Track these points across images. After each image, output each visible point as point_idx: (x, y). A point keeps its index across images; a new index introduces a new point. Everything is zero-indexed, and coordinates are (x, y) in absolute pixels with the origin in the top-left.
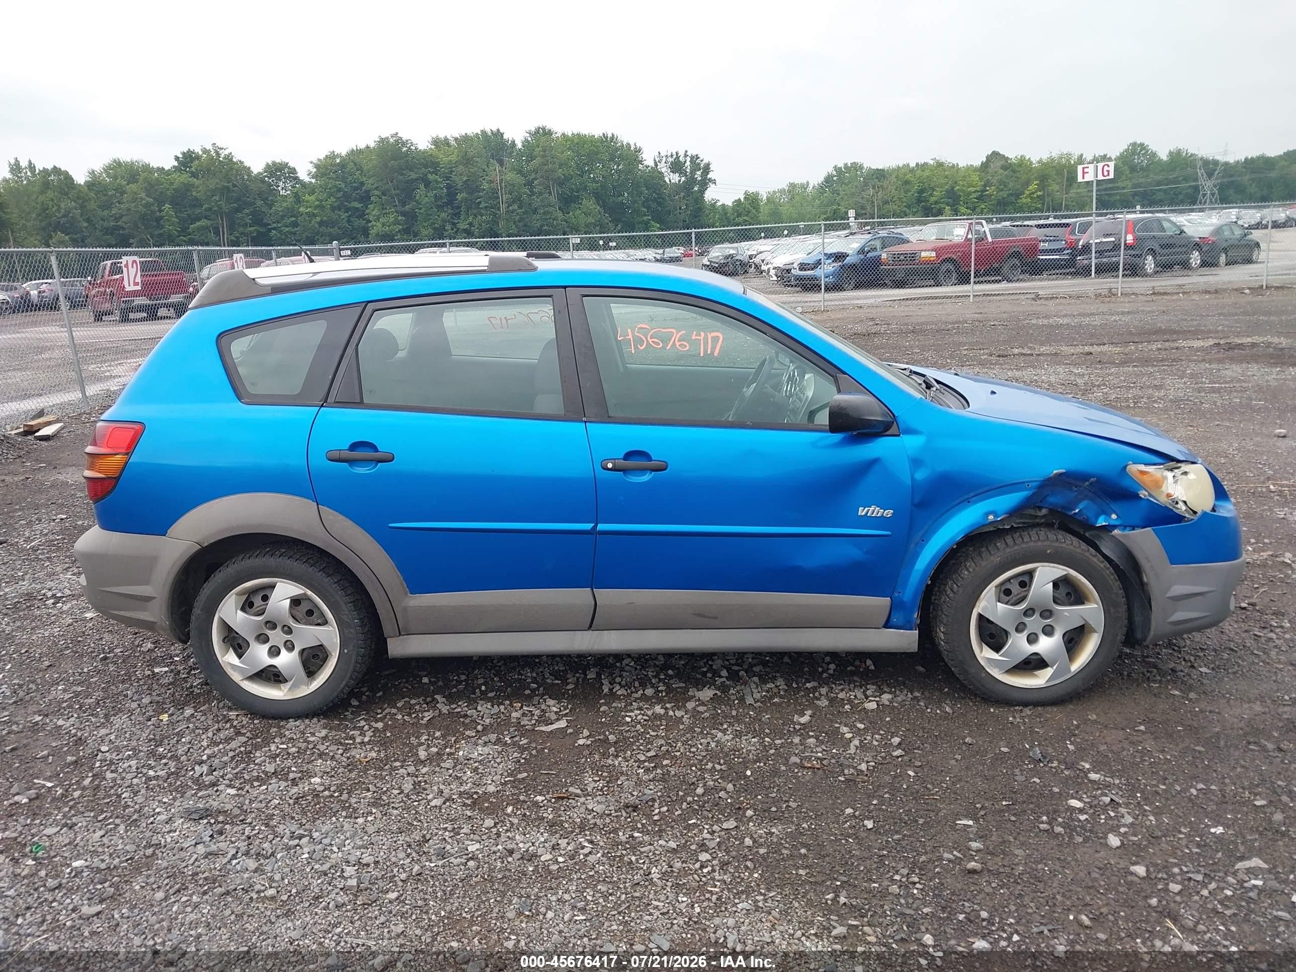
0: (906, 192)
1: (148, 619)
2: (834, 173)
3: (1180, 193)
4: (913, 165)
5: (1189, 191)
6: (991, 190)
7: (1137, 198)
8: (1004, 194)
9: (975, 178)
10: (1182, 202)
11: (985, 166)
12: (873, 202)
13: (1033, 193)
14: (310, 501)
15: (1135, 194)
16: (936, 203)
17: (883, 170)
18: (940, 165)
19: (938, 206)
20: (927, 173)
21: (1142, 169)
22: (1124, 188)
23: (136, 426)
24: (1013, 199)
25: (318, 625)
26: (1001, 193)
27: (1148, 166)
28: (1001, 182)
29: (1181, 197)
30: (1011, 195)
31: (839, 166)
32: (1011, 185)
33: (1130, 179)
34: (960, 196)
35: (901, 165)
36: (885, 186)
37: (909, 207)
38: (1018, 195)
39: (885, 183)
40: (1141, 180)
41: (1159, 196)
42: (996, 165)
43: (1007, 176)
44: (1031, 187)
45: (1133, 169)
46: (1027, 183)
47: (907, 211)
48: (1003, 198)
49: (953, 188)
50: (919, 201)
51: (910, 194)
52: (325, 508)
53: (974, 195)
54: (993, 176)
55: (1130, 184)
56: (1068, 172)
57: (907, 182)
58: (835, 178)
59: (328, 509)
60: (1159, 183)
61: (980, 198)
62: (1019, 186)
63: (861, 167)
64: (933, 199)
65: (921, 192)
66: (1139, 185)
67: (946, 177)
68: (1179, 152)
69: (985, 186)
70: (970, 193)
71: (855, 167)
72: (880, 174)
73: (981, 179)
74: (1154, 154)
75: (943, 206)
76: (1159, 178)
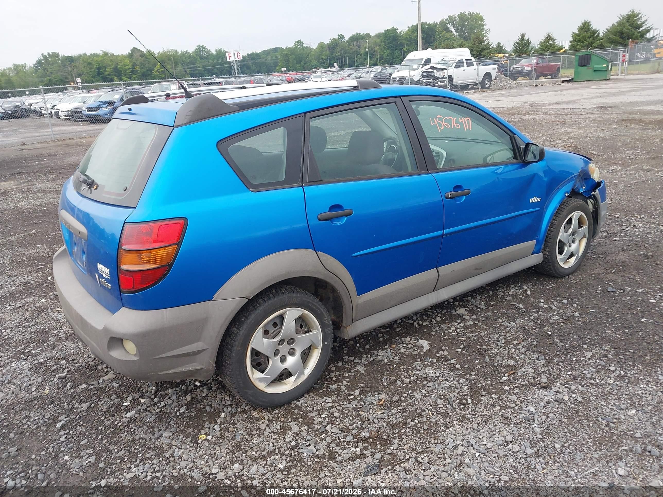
0: (91, 69)
1: (196, 368)
2: (42, 58)
3: (224, 70)
4: (88, 54)
5: (228, 68)
6: (137, 68)
7: (205, 72)
8: (144, 70)
9: (127, 61)
10: (225, 74)
11: (131, 56)
12: (72, 75)
13: (159, 70)
14: (311, 250)
15: (205, 70)
16: (109, 75)
17: (71, 57)
18: (106, 54)
19: (110, 77)
20: (100, 59)
21: (205, 58)
22: (199, 67)
23: (181, 221)
24: (149, 72)
25: (306, 333)
26: (143, 70)
27: (207, 56)
28: (141, 64)
29: (225, 71)
30: (148, 70)
31: (44, 54)
32: (147, 65)
33: (201, 63)
34: (121, 71)
35: (82, 54)
36: (77, 66)
37: (94, 77)
38: (151, 70)
39: (77, 64)
40: (206, 63)
41: (215, 71)
42: (136, 55)
43: (144, 61)
44: (157, 67)
45: (201, 58)
46: (155, 65)
47: (93, 79)
48: (144, 72)
49: (116, 67)
50: (99, 74)
51: (92, 70)
52: (320, 252)
53: (129, 71)
54: (137, 60)
55: (201, 66)
56: (174, 58)
57: (89, 64)
58: (43, 61)
59: (322, 253)
60: (214, 65)
61: (133, 72)
62: (151, 66)
63: (58, 55)
64: (106, 73)
65: (99, 69)
66: (205, 66)
67: (111, 61)
68: (220, 50)
69: (133, 66)
70: (126, 70)
71: (55, 55)
72: (70, 60)
73: (130, 62)
74: (209, 51)
75: (113, 76)
76: (213, 62)
